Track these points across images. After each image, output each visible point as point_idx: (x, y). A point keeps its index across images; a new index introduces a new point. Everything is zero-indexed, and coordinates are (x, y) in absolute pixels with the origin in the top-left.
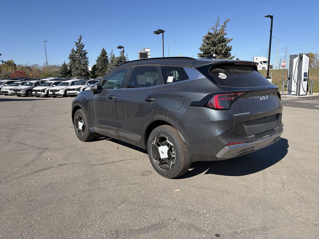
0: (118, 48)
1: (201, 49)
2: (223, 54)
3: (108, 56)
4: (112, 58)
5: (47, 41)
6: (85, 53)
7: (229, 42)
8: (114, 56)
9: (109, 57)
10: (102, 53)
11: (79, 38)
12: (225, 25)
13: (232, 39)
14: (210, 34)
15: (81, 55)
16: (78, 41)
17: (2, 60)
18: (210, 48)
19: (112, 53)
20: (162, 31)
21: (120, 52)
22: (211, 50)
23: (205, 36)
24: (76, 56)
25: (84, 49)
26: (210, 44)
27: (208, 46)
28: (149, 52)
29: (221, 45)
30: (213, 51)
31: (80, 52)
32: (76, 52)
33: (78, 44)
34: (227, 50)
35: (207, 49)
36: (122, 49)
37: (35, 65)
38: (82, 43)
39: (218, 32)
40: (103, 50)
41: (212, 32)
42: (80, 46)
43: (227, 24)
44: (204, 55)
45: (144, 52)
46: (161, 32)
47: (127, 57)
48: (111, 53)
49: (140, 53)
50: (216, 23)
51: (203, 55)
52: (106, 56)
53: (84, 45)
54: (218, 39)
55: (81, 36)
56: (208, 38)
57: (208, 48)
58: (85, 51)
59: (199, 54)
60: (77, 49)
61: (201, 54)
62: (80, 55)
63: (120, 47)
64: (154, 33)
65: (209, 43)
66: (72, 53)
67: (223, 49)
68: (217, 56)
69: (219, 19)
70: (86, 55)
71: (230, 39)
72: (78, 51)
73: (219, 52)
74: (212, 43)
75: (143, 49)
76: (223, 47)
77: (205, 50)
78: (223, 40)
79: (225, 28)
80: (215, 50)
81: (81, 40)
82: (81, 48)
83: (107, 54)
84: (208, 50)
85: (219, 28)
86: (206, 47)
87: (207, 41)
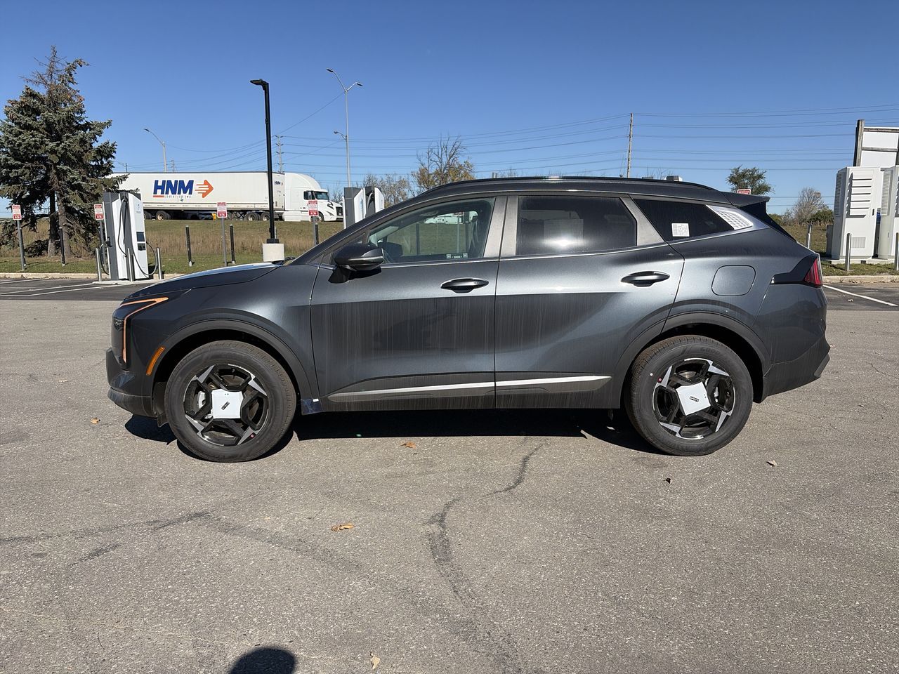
7: (102, 132)
12: (70, 76)
13: (109, 123)
14: (33, 95)
18: (42, 143)
22: (49, 148)
23: (19, 100)
26: (37, 129)
27: (34, 136)
29: (80, 136)
30: (53, 152)
35: (33, 143)
41: (42, 91)
43: (78, 74)
44: (21, 163)
50: (48, 63)
51: (13, 162)
56: (25, 109)
57: (35, 141)
61: (7, 160)
65: (36, 124)
67: (86, 151)
68: (70, 171)
71: (103, 122)
73: (73, 157)
74: (44, 126)
76: (87, 145)
78: (71, 124)
79: (70, 85)
80: (63, 152)
84: (37, 147)
86: (27, 137)
87: (26, 120)
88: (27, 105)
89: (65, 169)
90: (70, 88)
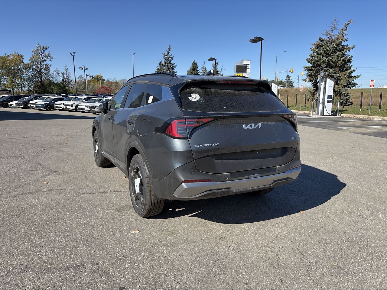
0: (210, 60)
1: (309, 61)
2: (339, 67)
3: (199, 70)
4: (204, 72)
5: (135, 54)
6: (173, 66)
7: (349, 51)
8: (205, 69)
9: (201, 71)
10: (192, 66)
11: (168, 50)
12: (346, 28)
13: (353, 47)
14: (322, 40)
15: (169, 68)
16: (166, 53)
17: (90, 75)
18: (320, 59)
19: (204, 66)
20: (260, 39)
21: (213, 65)
22: (322, 61)
23: (315, 44)
24: (163, 70)
25: (173, 62)
26: (321, 54)
27: (318, 57)
28: (249, 64)
29: (337, 54)
30: (324, 62)
31: (168, 65)
32: (164, 66)
33: (166, 56)
34: (344, 62)
36: (214, 61)
37: (123, 80)
38: (171, 55)
39: (334, 37)
40: (193, 62)
41: (325, 38)
42: (168, 58)
44: (312, 68)
45: (242, 65)
46: (258, 40)
47: (221, 71)
48: (202, 66)
49: (237, 66)
50: (332, 25)
51: (310, 68)
52: (197, 69)
53: (172, 57)
54: (333, 47)
55: (170, 47)
56: (318, 46)
57: (317, 59)
58: (174, 64)
59: (306, 67)
60: (165, 61)
61: (308, 67)
62: (167, 68)
63: (212, 59)
64: (250, 41)
65: (320, 52)
66: (159, 66)
67: (339, 61)
68: (329, 70)
69: (337, 21)
70: (175, 68)
72: (165, 64)
73: (333, 64)
74: (323, 52)
75: (241, 61)
76: (339, 58)
77: (313, 62)
78: (340, 49)
79: (345, 32)
80: (327, 62)
81: (170, 52)
82: (169, 60)
83: (198, 67)
84: (318, 61)
85: (336, 33)
87: (317, 50)
88: (319, 45)
89: (326, 69)
90: (344, 34)
